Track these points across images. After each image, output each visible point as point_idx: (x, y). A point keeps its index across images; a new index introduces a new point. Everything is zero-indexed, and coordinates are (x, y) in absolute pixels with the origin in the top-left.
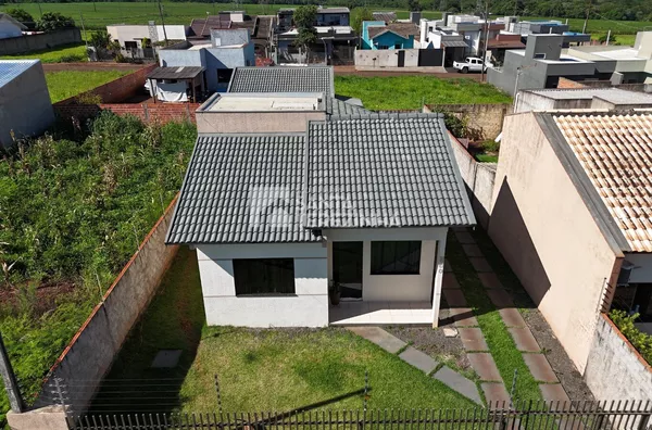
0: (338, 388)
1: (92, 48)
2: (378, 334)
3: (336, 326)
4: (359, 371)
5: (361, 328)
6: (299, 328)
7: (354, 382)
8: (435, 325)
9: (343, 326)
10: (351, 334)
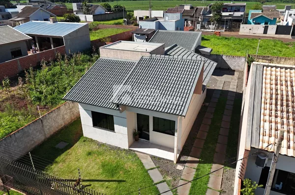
0: (113, 176)
1: (126, 20)
2: (147, 159)
3: (131, 150)
4: (126, 172)
5: (141, 154)
6: (116, 147)
7: (121, 176)
8: (175, 162)
9: (134, 151)
10: (136, 155)
